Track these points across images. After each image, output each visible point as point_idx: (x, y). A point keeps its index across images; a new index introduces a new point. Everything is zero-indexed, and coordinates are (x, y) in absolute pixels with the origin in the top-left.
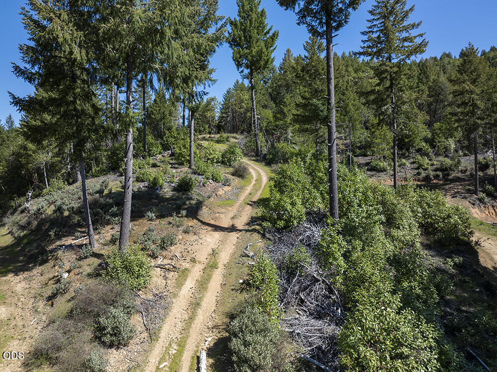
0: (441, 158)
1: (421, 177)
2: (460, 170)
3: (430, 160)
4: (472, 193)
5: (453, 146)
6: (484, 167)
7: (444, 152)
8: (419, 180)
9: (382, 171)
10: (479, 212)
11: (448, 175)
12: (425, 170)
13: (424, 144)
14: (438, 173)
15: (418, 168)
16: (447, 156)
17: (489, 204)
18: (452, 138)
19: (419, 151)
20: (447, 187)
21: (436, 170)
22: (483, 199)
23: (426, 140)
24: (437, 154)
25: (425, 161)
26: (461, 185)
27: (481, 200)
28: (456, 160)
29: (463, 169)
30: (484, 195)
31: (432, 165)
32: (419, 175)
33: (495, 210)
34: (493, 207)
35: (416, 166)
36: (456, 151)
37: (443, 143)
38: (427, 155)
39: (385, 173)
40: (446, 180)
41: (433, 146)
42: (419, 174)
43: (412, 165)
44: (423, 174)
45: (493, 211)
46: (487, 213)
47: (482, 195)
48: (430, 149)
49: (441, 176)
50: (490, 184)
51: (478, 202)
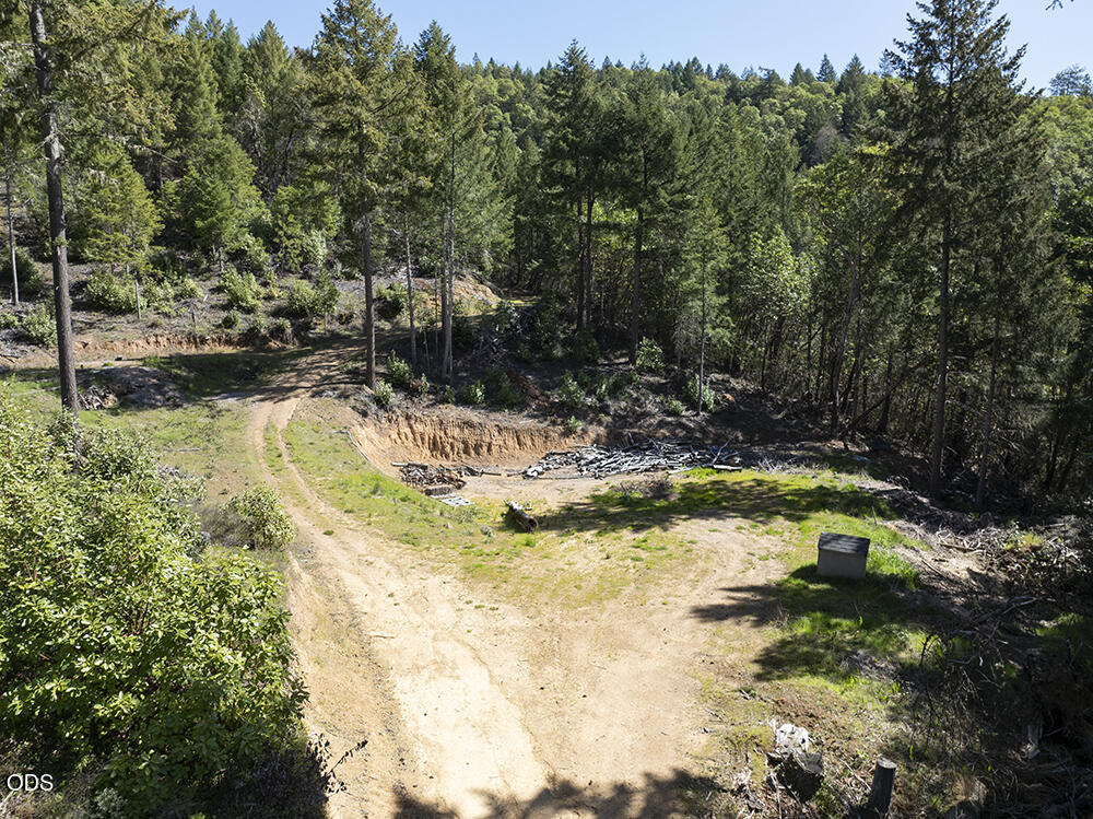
0: (292, 281)
1: (234, 332)
2: (336, 314)
3: (265, 284)
4: (361, 383)
5: (322, 251)
6: (390, 309)
7: (302, 265)
8: (229, 342)
9: (121, 312)
10: (375, 437)
11: (307, 327)
12: (250, 310)
13: (250, 239)
14: (281, 321)
15: (227, 307)
16: (306, 276)
17: (399, 412)
18: (320, 229)
19: (238, 256)
20: (303, 362)
21: (277, 313)
22: (386, 398)
23: (257, 229)
24: (284, 270)
25: (249, 287)
26: (338, 357)
27: (381, 402)
28: (327, 288)
29: (343, 311)
30: (388, 388)
31: (269, 298)
32: (230, 327)
33: (411, 427)
34: (408, 418)
35: (224, 298)
36: (329, 265)
37: (297, 241)
38: (257, 270)
39: (130, 317)
40: (304, 341)
41: (272, 247)
42: (229, 323)
43: (215, 297)
44: (242, 323)
45: (408, 430)
46: (395, 436)
47: (383, 387)
48: (264, 255)
49: (289, 331)
50: (401, 355)
51: (374, 407)
